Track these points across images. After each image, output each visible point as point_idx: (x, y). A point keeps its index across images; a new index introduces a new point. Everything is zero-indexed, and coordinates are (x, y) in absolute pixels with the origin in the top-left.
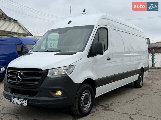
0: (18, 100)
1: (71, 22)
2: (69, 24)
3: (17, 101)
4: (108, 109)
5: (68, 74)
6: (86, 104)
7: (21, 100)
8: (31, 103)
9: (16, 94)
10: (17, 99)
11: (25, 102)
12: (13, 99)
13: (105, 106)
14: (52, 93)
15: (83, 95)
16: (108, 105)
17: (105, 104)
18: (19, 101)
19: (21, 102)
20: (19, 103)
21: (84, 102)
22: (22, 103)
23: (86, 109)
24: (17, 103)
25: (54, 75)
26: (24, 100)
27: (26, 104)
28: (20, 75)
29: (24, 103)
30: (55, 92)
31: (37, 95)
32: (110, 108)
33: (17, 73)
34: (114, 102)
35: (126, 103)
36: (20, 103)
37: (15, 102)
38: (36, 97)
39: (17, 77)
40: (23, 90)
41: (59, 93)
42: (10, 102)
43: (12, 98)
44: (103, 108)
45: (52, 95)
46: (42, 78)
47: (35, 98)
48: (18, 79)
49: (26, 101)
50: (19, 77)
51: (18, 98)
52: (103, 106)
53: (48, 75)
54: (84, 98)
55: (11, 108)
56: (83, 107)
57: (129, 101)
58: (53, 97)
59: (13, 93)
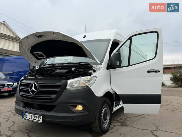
0: (32, 115)
1: (86, 36)
2: (84, 38)
3: (30, 117)
4: (124, 124)
5: (89, 86)
6: (105, 120)
7: (35, 115)
8: (46, 119)
9: (29, 108)
10: (30, 115)
11: (39, 118)
12: (26, 115)
13: (120, 121)
14: (71, 108)
15: (103, 110)
16: (123, 119)
17: (120, 119)
18: (33, 117)
19: (36, 118)
20: (32, 120)
21: (104, 118)
22: (36, 120)
23: (105, 126)
24: (31, 119)
25: (75, 86)
26: (39, 116)
27: (41, 121)
28: (35, 87)
29: (39, 120)
30: (76, 106)
31: (54, 110)
32: (126, 123)
33: (31, 84)
34: (127, 117)
35: (139, 117)
36: (34, 119)
37: (28, 118)
38: (53, 112)
39: (32, 90)
40: (38, 105)
41: (80, 108)
42: (23, 117)
43: (25, 113)
44: (120, 124)
45: (71, 110)
46: (60, 90)
47: (51, 114)
48: (33, 92)
49: (42, 117)
50: (33, 89)
51: (32, 113)
52: (118, 120)
53: (68, 87)
54: (104, 113)
55: (23, 124)
56: (103, 123)
57: (141, 116)
58: (73, 112)
59: (26, 108)
